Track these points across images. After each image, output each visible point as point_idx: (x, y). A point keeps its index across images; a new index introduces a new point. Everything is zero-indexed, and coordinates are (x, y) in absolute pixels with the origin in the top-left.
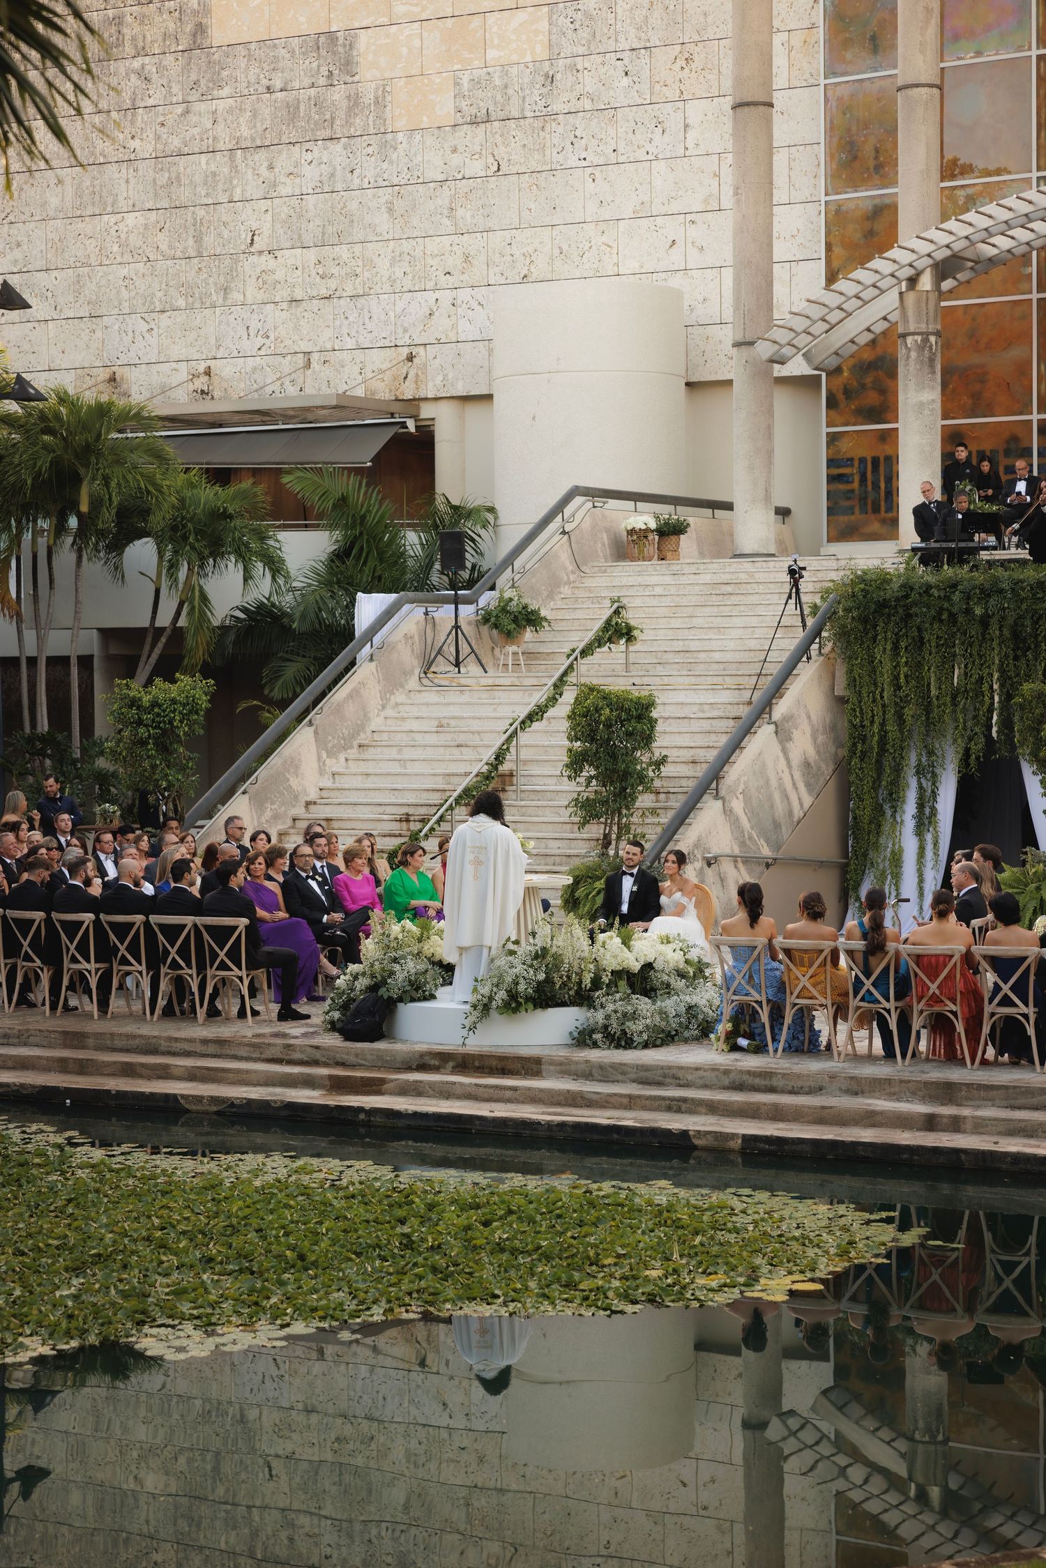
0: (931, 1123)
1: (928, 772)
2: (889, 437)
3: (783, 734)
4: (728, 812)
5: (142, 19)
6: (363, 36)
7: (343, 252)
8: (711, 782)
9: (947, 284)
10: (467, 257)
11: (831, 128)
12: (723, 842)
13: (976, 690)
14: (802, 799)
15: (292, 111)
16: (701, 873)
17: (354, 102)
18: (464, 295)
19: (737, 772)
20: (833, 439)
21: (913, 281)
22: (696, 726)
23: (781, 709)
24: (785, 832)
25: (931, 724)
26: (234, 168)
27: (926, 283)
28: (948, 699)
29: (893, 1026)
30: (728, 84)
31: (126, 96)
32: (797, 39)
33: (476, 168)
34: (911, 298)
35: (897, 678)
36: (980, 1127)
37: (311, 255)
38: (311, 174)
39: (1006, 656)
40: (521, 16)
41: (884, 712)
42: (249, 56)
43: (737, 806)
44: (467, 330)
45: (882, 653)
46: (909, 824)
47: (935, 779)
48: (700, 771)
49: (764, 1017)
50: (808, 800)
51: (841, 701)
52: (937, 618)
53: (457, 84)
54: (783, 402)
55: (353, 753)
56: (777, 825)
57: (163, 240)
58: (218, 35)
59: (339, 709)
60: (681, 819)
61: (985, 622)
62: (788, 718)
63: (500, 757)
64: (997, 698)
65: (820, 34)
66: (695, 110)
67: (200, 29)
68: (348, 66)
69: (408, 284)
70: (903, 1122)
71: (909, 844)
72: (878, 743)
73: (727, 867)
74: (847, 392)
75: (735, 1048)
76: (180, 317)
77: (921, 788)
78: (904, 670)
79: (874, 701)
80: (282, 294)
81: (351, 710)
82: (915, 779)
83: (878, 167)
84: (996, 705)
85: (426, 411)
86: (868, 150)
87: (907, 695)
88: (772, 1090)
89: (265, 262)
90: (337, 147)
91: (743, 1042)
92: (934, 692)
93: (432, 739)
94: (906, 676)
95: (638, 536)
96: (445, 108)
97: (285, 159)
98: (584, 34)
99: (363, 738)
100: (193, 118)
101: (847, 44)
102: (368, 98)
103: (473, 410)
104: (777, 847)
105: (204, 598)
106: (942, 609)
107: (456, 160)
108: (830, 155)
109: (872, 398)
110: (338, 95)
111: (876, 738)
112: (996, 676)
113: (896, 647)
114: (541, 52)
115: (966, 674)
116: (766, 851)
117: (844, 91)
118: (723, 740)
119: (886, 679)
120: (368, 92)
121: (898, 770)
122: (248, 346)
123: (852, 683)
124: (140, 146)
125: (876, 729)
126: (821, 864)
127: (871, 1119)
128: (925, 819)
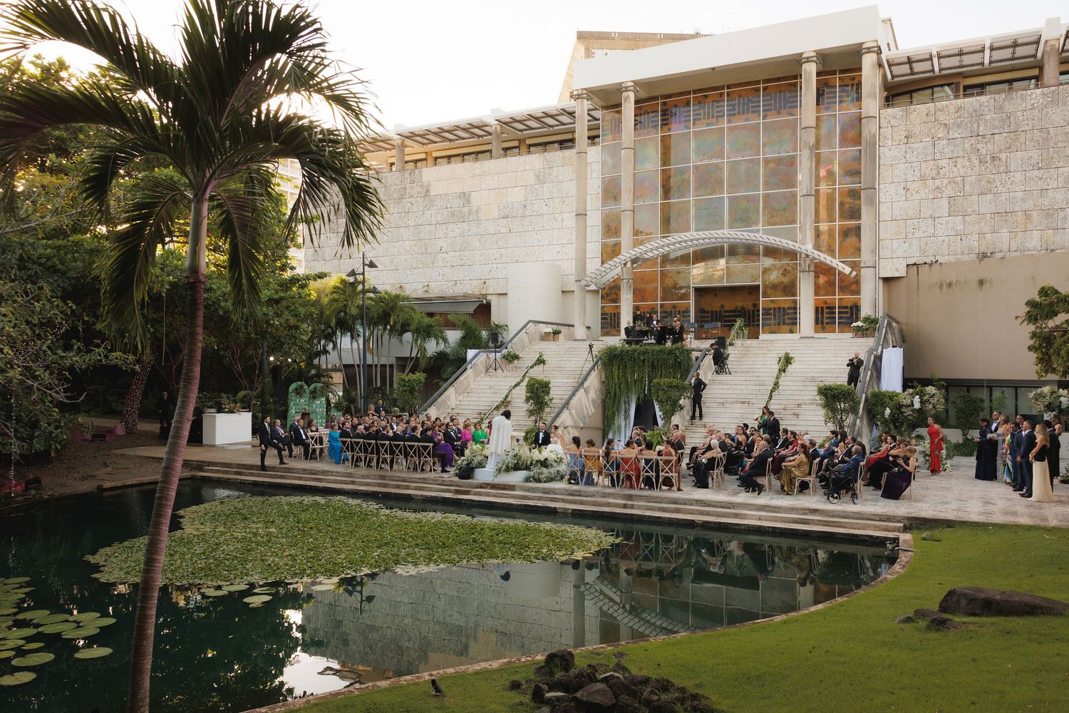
0: (625, 506)
1: (628, 403)
2: (618, 307)
3: (586, 391)
4: (570, 413)
5: (411, 188)
6: (473, 194)
7: (466, 253)
8: (566, 405)
9: (635, 265)
10: (501, 255)
11: (603, 221)
12: (569, 422)
13: (641, 380)
14: (592, 410)
15: (453, 214)
16: (563, 431)
17: (470, 212)
18: (500, 266)
19: (573, 402)
20: (603, 307)
21: (625, 264)
22: (562, 388)
23: (586, 384)
24: (587, 419)
25: (629, 390)
26: (436, 229)
27: (629, 265)
28: (633, 383)
29: (615, 478)
30: (574, 208)
31: (407, 209)
32: (594, 197)
33: (504, 230)
34: (624, 269)
35: (619, 376)
36: (639, 507)
37: (457, 254)
38: (458, 231)
39: (650, 371)
40: (517, 189)
41: (615, 386)
42: (441, 198)
43: (573, 412)
44: (501, 275)
45: (615, 369)
46: (623, 417)
48: (563, 401)
49: (579, 475)
50: (593, 410)
51: (603, 382)
52: (631, 360)
53: (499, 207)
54: (589, 297)
55: (465, 394)
56: (584, 418)
57: (416, 249)
58: (432, 193)
59: (462, 382)
60: (558, 415)
61: (644, 361)
62: (588, 387)
63: (507, 397)
64: (647, 383)
65: (600, 195)
66: (565, 216)
67: (428, 191)
68: (469, 201)
69: (484, 262)
70: (617, 506)
71: (623, 423)
72: (614, 395)
73: (570, 429)
74: (607, 295)
75: (570, 483)
76: (420, 270)
77: (625, 407)
78: (621, 374)
79: (612, 383)
80: (449, 264)
81: (465, 382)
82: (624, 405)
83: (616, 233)
84: (647, 385)
85: (489, 298)
86: (613, 228)
87: (622, 381)
88: (580, 496)
89: (444, 255)
90: (465, 224)
91: (573, 482)
92: (629, 381)
93: (488, 391)
94: (622, 376)
95: (547, 334)
96: (495, 214)
97: (450, 227)
98: (535, 194)
99: (468, 390)
100: (425, 215)
101: (608, 198)
102: (474, 211)
103: (501, 297)
104: (584, 424)
105: (425, 349)
107: (498, 228)
108: (603, 229)
109: (614, 296)
110: (466, 209)
111: (613, 393)
112: (647, 376)
113: (619, 368)
114: (523, 199)
115: (638, 376)
116: (581, 425)
117: (607, 211)
118: (570, 393)
119: (616, 376)
120: (474, 209)
121: (619, 402)
122: (439, 278)
123: (606, 377)
124: (411, 223)
125: (613, 391)
126: (597, 428)
127: (608, 505)
128: (627, 417)
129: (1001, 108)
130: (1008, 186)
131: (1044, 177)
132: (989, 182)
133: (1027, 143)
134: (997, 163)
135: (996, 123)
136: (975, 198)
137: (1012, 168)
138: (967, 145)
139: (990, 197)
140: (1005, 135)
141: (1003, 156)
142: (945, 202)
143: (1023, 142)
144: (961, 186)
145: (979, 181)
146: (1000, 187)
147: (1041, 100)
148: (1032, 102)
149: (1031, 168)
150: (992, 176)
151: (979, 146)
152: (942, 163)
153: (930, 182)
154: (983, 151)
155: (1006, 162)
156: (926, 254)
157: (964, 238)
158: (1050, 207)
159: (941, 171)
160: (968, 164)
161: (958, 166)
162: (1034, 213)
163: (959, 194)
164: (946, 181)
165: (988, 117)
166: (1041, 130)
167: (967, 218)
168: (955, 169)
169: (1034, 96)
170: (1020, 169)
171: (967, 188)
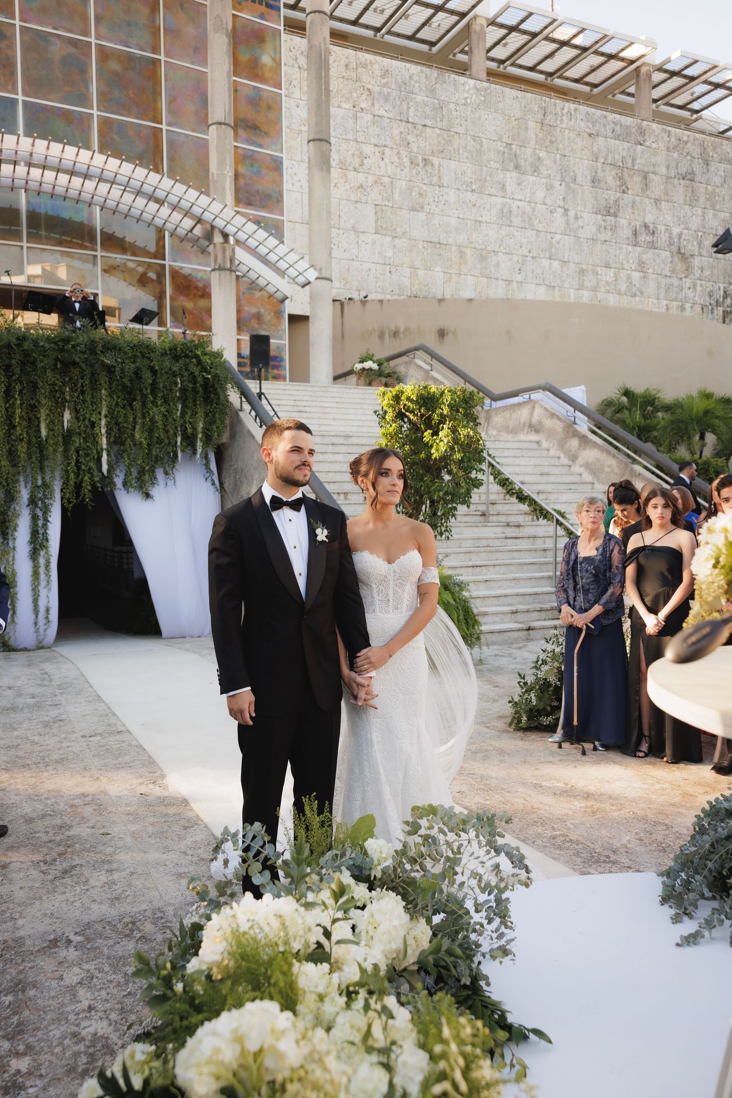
28: (60, 439)
35: (10, 418)
39: (117, 405)
47: (46, 510)
64: (104, 440)
77: (34, 518)
78: (18, 411)
82: (28, 510)
84: (105, 446)
87: (21, 435)
92: (44, 432)
94: (20, 418)
106: (57, 359)
112: (103, 422)
115: (77, 418)
129: (433, 91)
130: (441, 206)
131: (477, 203)
132: (420, 194)
133: (461, 151)
134: (429, 168)
135: (428, 110)
136: (405, 213)
137: (445, 181)
138: (396, 132)
139: (421, 216)
140: (438, 131)
141: (435, 161)
142: (370, 211)
143: (456, 147)
144: (389, 191)
145: (410, 189)
146: (433, 205)
147: (474, 96)
148: (466, 95)
149: (464, 187)
150: (424, 187)
151: (411, 138)
152: (368, 149)
153: (351, 174)
154: (414, 147)
155: (439, 170)
156: (348, 286)
157: (393, 270)
158: (484, 247)
159: (365, 161)
160: (397, 160)
161: (386, 160)
162: (468, 251)
163: (387, 203)
164: (371, 179)
165: (419, 98)
166: (474, 138)
167: (397, 241)
168: (382, 164)
169: (467, 87)
170: (453, 186)
171: (396, 197)
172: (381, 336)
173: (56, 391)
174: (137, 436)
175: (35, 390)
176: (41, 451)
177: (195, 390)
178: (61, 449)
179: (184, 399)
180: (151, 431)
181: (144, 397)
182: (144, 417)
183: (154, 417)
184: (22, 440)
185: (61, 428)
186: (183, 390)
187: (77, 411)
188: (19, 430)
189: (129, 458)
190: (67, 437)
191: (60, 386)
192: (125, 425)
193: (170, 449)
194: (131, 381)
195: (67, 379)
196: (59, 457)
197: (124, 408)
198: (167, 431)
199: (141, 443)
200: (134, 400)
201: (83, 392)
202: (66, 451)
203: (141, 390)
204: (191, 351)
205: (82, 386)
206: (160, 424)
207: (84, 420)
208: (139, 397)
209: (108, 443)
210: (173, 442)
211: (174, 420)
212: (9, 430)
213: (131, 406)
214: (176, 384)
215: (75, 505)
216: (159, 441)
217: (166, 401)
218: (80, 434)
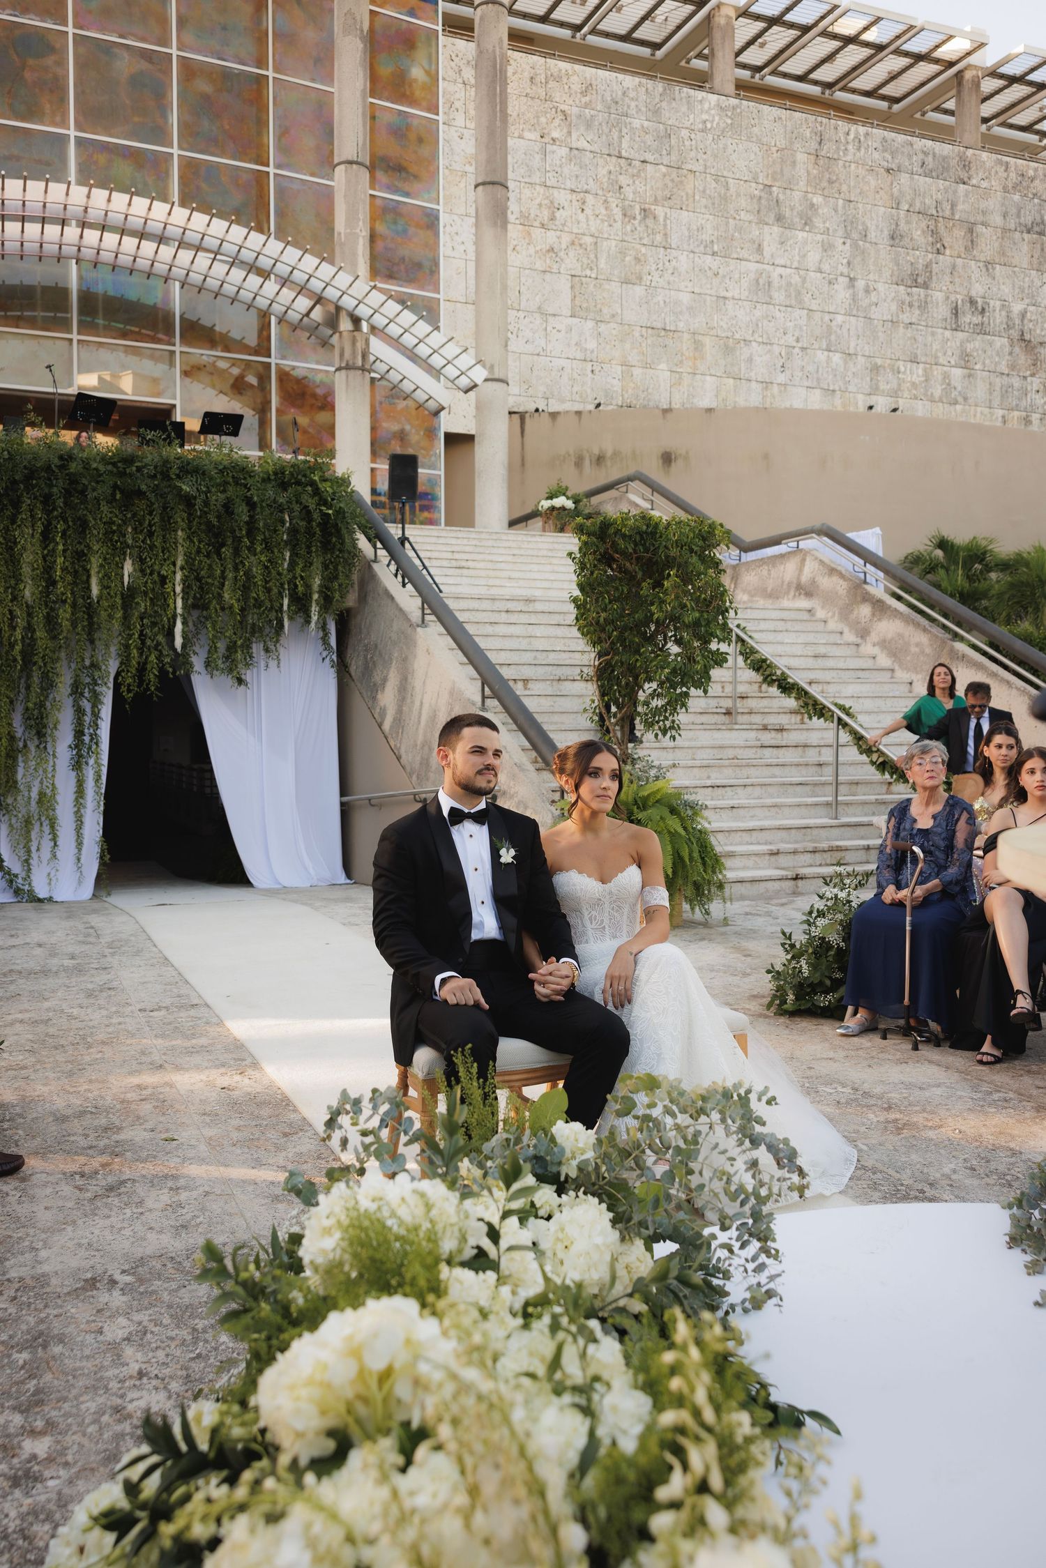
28: (118, 600)
35: (48, 569)
39: (199, 552)
41: (30, 615)
47: (96, 700)
64: (179, 603)
72: (22, 652)
77: (79, 712)
78: (60, 560)
79: (14, 598)
82: (70, 701)
84: (179, 611)
87: (63, 594)
92: (95, 590)
94: (63, 570)
106: (115, 487)
111: (18, 648)
112: (179, 576)
115: (142, 571)
125: (18, 634)
129: (657, 112)
130: (667, 276)
131: (721, 272)
132: (637, 260)
133: (697, 197)
134: (650, 222)
135: (649, 139)
136: (615, 287)
137: (674, 240)
138: (603, 172)
139: (639, 291)
140: (663, 169)
141: (660, 211)
142: (564, 284)
143: (690, 192)
144: (592, 256)
145: (623, 253)
146: (656, 275)
147: (717, 118)
148: (705, 117)
149: (702, 248)
150: (643, 250)
151: (623, 180)
152: (562, 197)
153: (537, 233)
154: (629, 192)
155: (665, 225)
156: (531, 391)
157: (597, 369)
158: (730, 334)
159: (558, 214)
160: (604, 212)
161: (588, 211)
162: (707, 341)
163: (588, 272)
164: (566, 239)
165: (636, 123)
166: (717, 178)
167: (603, 327)
168: (582, 217)
169: (706, 106)
170: (686, 247)
171: (602, 263)
172: (579, 463)
173: (114, 532)
174: (226, 596)
175: (83, 532)
176: (90, 617)
177: (310, 532)
178: (119, 614)
179: (293, 544)
180: (246, 589)
181: (238, 540)
182: (236, 569)
183: (250, 570)
184: (64, 602)
185: (119, 585)
186: (293, 531)
187: (142, 561)
188: (60, 587)
189: (214, 628)
190: (129, 597)
191: (119, 525)
192: (210, 580)
193: (273, 615)
194: (219, 517)
195: (129, 515)
196: (116, 626)
197: (208, 556)
198: (269, 590)
199: (231, 607)
200: (223, 545)
201: (151, 534)
202: (126, 617)
203: (233, 532)
204: (305, 476)
205: (150, 525)
206: (259, 580)
207: (151, 574)
208: (229, 542)
209: (184, 607)
210: (277, 605)
211: (279, 574)
212: (47, 587)
213: (219, 554)
214: (283, 522)
215: (136, 694)
216: (258, 604)
217: (268, 548)
218: (145, 593)
